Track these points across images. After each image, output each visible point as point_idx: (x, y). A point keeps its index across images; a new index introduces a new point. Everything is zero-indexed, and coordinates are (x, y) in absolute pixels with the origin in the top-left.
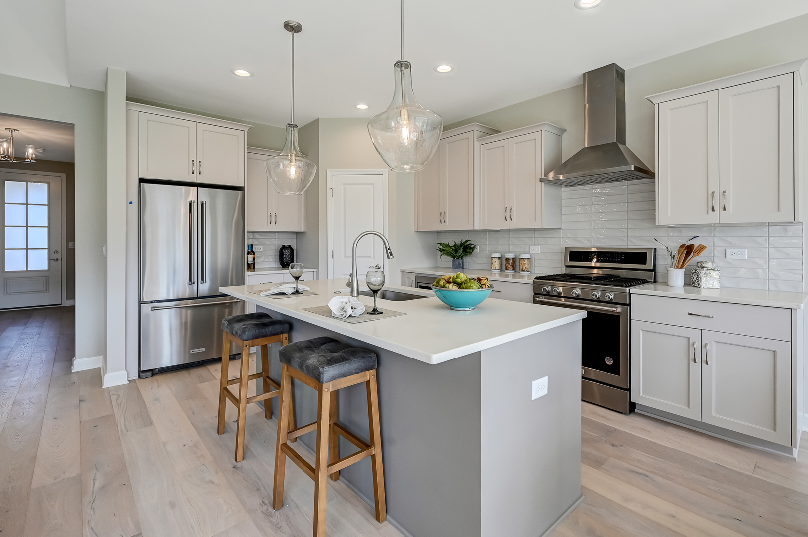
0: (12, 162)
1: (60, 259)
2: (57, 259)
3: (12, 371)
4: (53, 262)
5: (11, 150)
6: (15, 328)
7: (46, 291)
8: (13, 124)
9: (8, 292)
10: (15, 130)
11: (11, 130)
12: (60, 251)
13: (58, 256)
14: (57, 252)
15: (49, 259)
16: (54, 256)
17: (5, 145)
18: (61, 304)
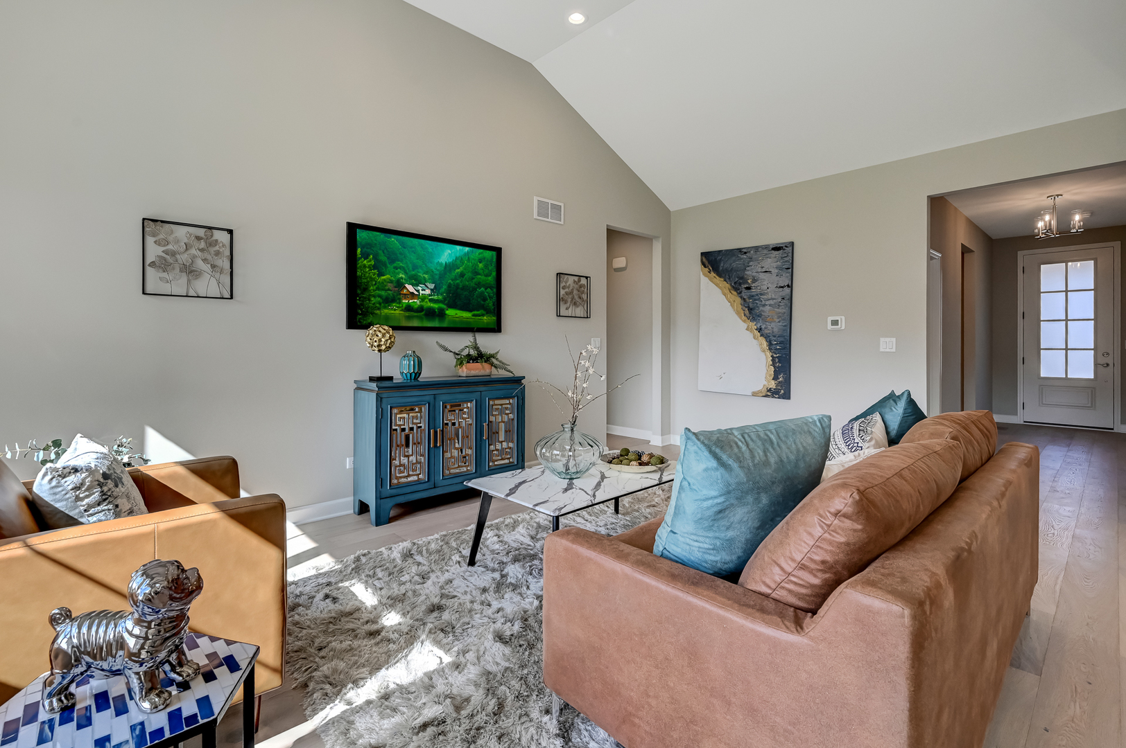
0: (1055, 238)
1: (1111, 365)
2: (1108, 365)
3: (1063, 498)
4: (1101, 368)
5: (1054, 223)
6: (1056, 448)
7: (1092, 407)
8: (1054, 189)
9: (1044, 402)
10: (1058, 195)
11: (1053, 198)
12: (1111, 353)
13: (1109, 360)
14: (1108, 354)
15: (1096, 365)
16: (1102, 360)
17: (1047, 218)
18: (1113, 429)
